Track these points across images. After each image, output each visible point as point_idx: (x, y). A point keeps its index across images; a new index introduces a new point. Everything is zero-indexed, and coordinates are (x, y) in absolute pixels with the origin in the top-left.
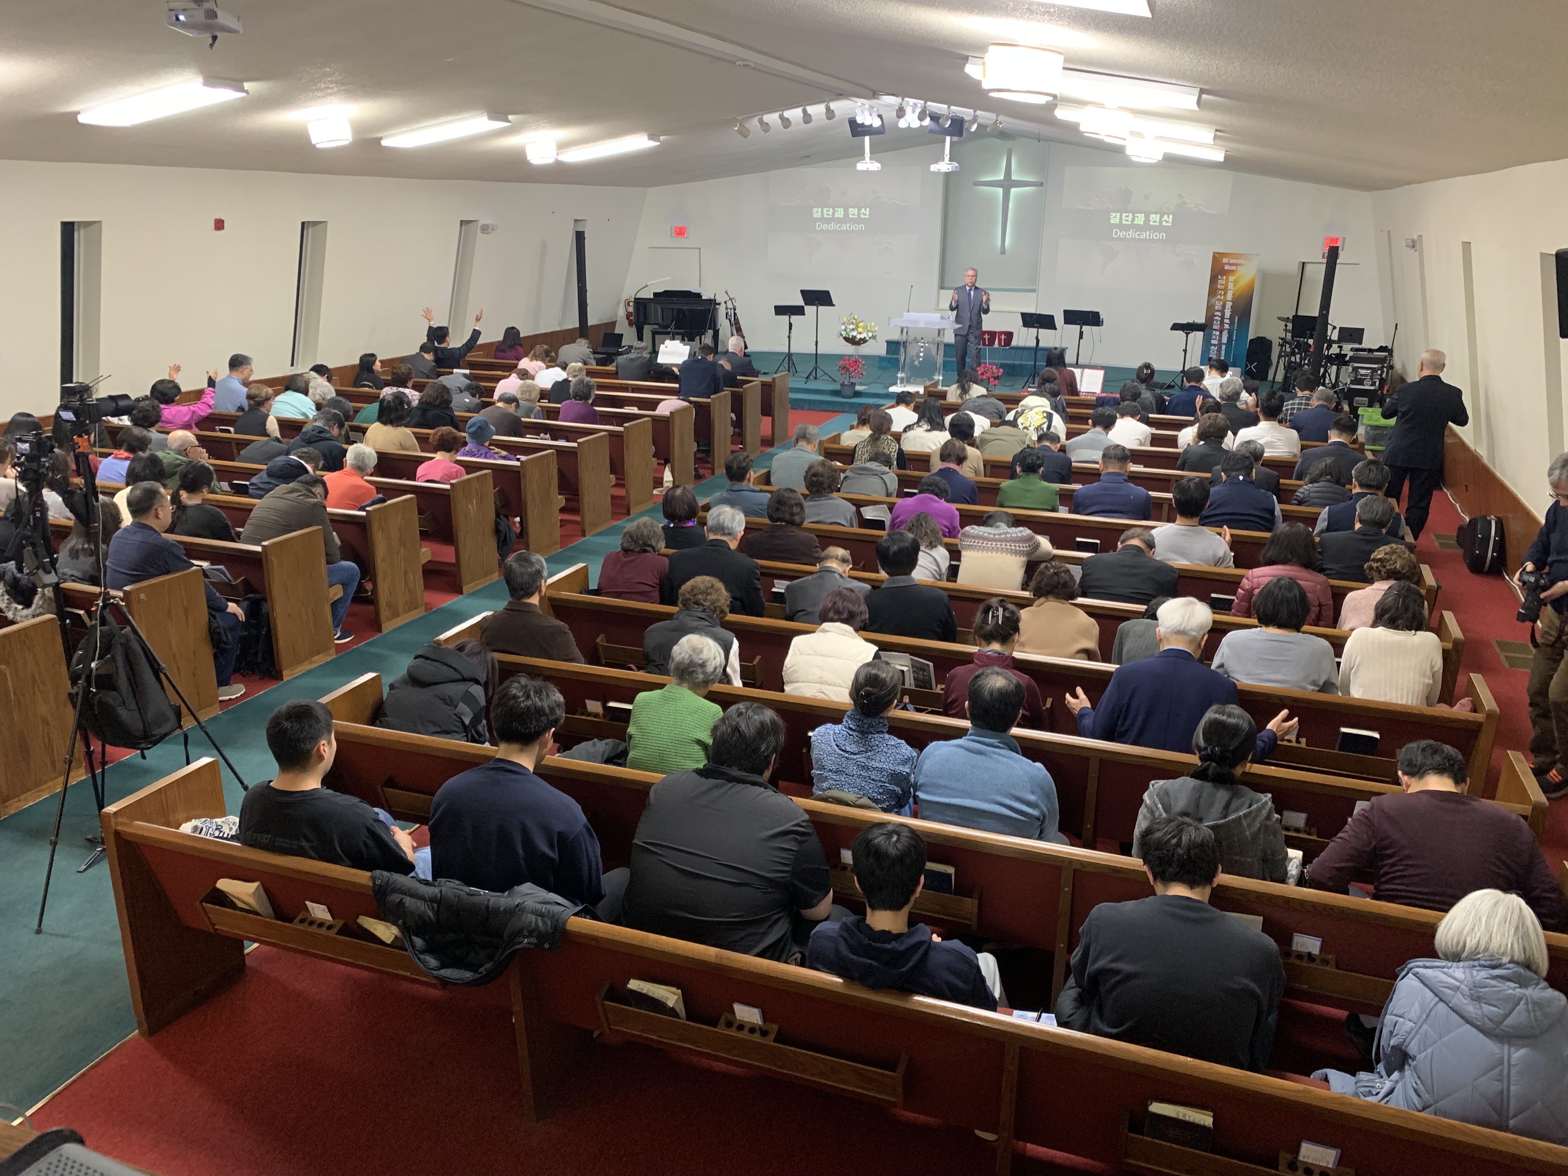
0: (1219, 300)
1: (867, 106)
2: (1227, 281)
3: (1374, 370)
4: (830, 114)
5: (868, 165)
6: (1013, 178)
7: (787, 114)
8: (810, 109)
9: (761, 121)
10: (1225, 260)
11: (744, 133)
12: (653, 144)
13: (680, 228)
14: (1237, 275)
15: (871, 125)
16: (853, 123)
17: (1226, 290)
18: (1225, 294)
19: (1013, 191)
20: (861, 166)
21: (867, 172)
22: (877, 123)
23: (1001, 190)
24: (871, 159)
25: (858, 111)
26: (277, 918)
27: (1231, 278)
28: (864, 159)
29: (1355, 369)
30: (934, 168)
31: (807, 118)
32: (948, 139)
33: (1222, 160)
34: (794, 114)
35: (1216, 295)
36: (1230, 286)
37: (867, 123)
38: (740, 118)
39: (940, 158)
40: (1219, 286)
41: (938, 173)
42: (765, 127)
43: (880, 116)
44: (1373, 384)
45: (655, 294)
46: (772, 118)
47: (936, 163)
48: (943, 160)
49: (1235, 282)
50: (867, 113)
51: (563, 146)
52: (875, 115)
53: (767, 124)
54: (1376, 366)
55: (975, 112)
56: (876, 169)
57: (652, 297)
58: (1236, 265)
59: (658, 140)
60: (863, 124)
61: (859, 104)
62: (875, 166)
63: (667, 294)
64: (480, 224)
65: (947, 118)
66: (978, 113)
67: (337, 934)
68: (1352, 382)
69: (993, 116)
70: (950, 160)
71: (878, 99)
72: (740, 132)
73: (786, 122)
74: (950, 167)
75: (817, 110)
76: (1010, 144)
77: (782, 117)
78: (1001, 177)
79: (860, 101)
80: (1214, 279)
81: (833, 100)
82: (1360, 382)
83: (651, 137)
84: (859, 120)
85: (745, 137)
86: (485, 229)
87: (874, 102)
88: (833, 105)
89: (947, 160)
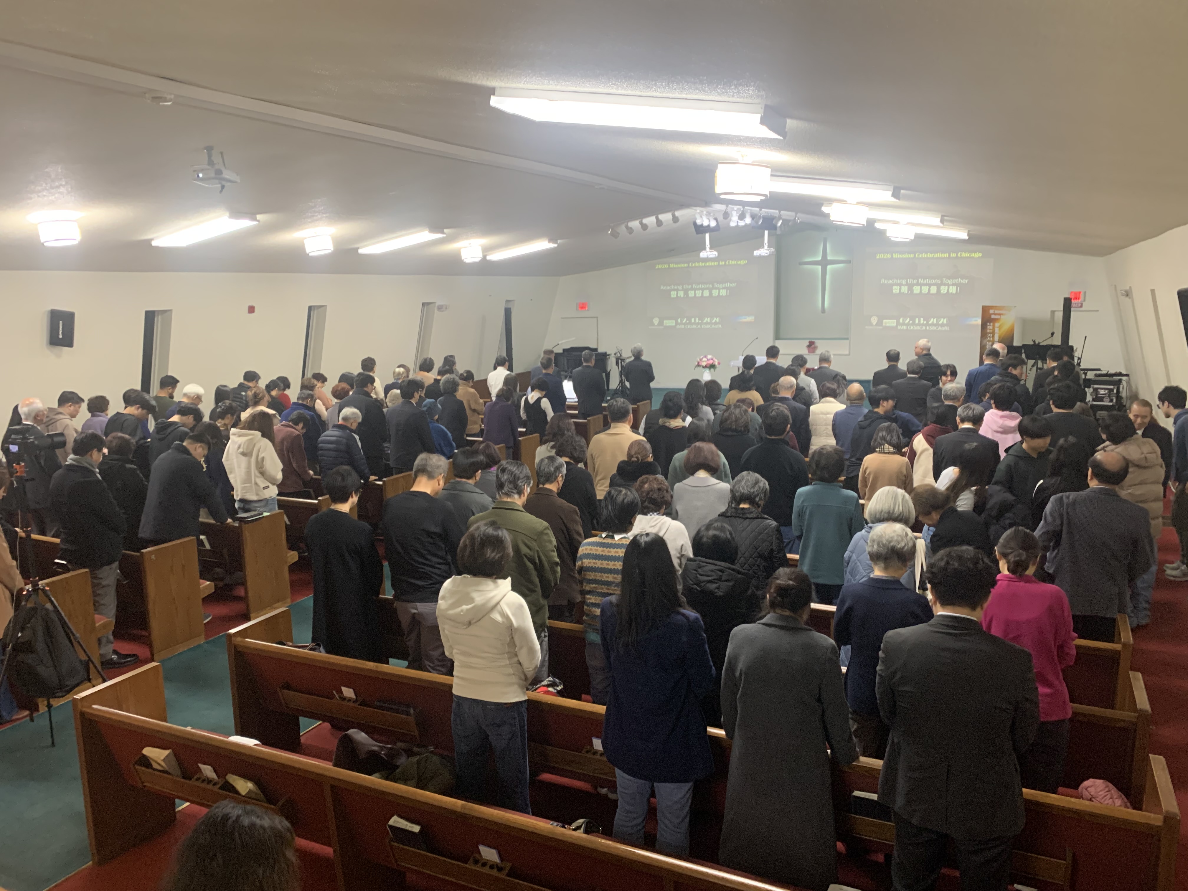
0: (989, 341)
1: (705, 212)
2: (994, 326)
3: (1111, 390)
4: (675, 219)
5: (708, 253)
7: (645, 221)
8: (662, 217)
9: (627, 227)
10: (991, 311)
11: (615, 235)
12: (552, 245)
13: (583, 304)
14: (1001, 322)
15: (709, 226)
16: (695, 224)
17: (993, 333)
18: (993, 336)
19: (829, 267)
20: (703, 255)
21: (708, 258)
22: (713, 224)
23: (819, 268)
24: (711, 248)
25: (698, 216)
26: (184, 778)
27: (997, 325)
28: (705, 249)
29: (1096, 390)
30: (756, 253)
31: (659, 223)
32: (766, 232)
33: (967, 238)
34: (650, 221)
35: (987, 337)
36: (997, 330)
37: (706, 223)
38: (612, 225)
39: (761, 246)
40: (988, 331)
41: (760, 257)
42: (630, 230)
43: (716, 219)
44: (1111, 401)
45: (564, 350)
46: (635, 224)
47: (758, 249)
48: (763, 247)
49: (1000, 327)
50: (704, 218)
51: (486, 250)
52: (711, 219)
53: (631, 228)
54: (1112, 387)
55: (780, 212)
56: (715, 256)
57: (561, 351)
58: (1000, 314)
59: (556, 243)
60: (702, 225)
61: (698, 211)
62: (714, 254)
63: (573, 349)
64: (437, 304)
65: (760, 217)
66: (782, 212)
67: (220, 788)
68: (1094, 400)
69: (793, 214)
71: (709, 206)
72: (612, 234)
73: (644, 227)
74: (768, 252)
75: (666, 217)
76: (825, 234)
77: (641, 223)
78: (820, 258)
79: (699, 209)
80: (984, 326)
81: (677, 209)
82: (1101, 399)
83: (551, 241)
84: (699, 222)
85: (616, 237)
86: (440, 308)
87: (709, 209)
88: (677, 213)
89: (766, 247)
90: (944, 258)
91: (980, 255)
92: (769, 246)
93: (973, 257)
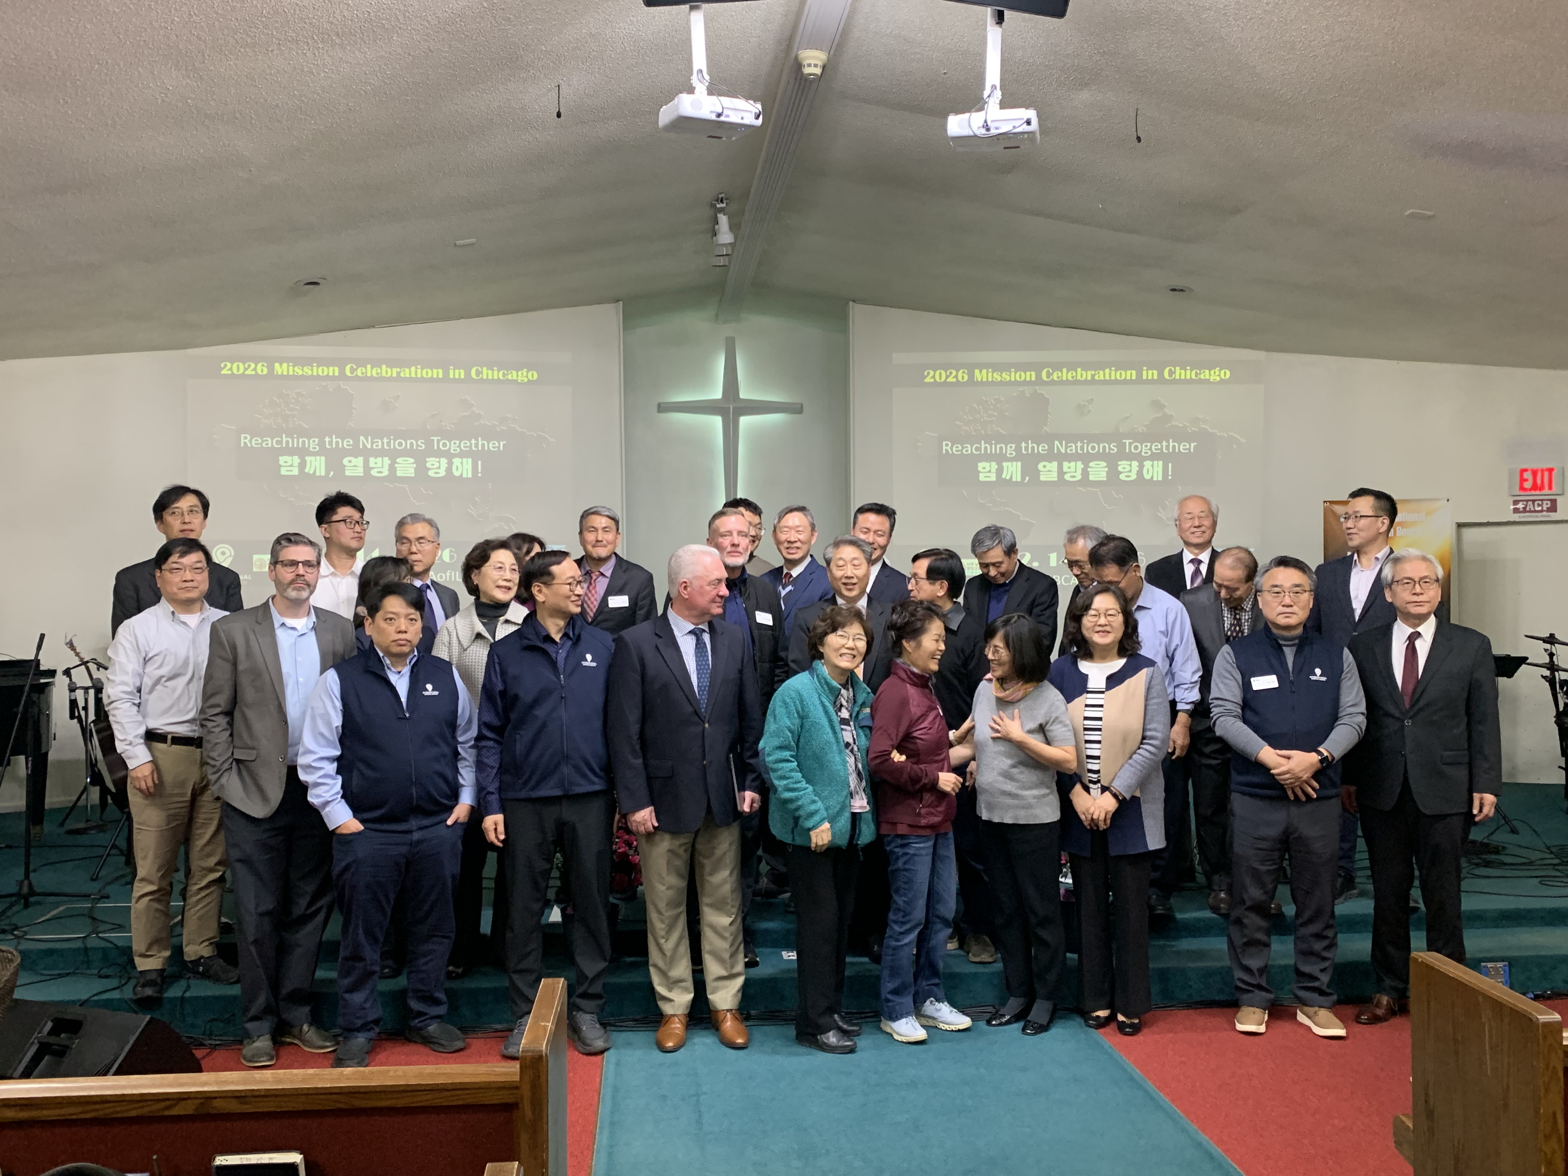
6: (745, 396)
19: (747, 421)
23: (718, 420)
76: (728, 329)
78: (716, 395)
90: (1125, 382)
91: (1226, 374)
93: (1207, 381)
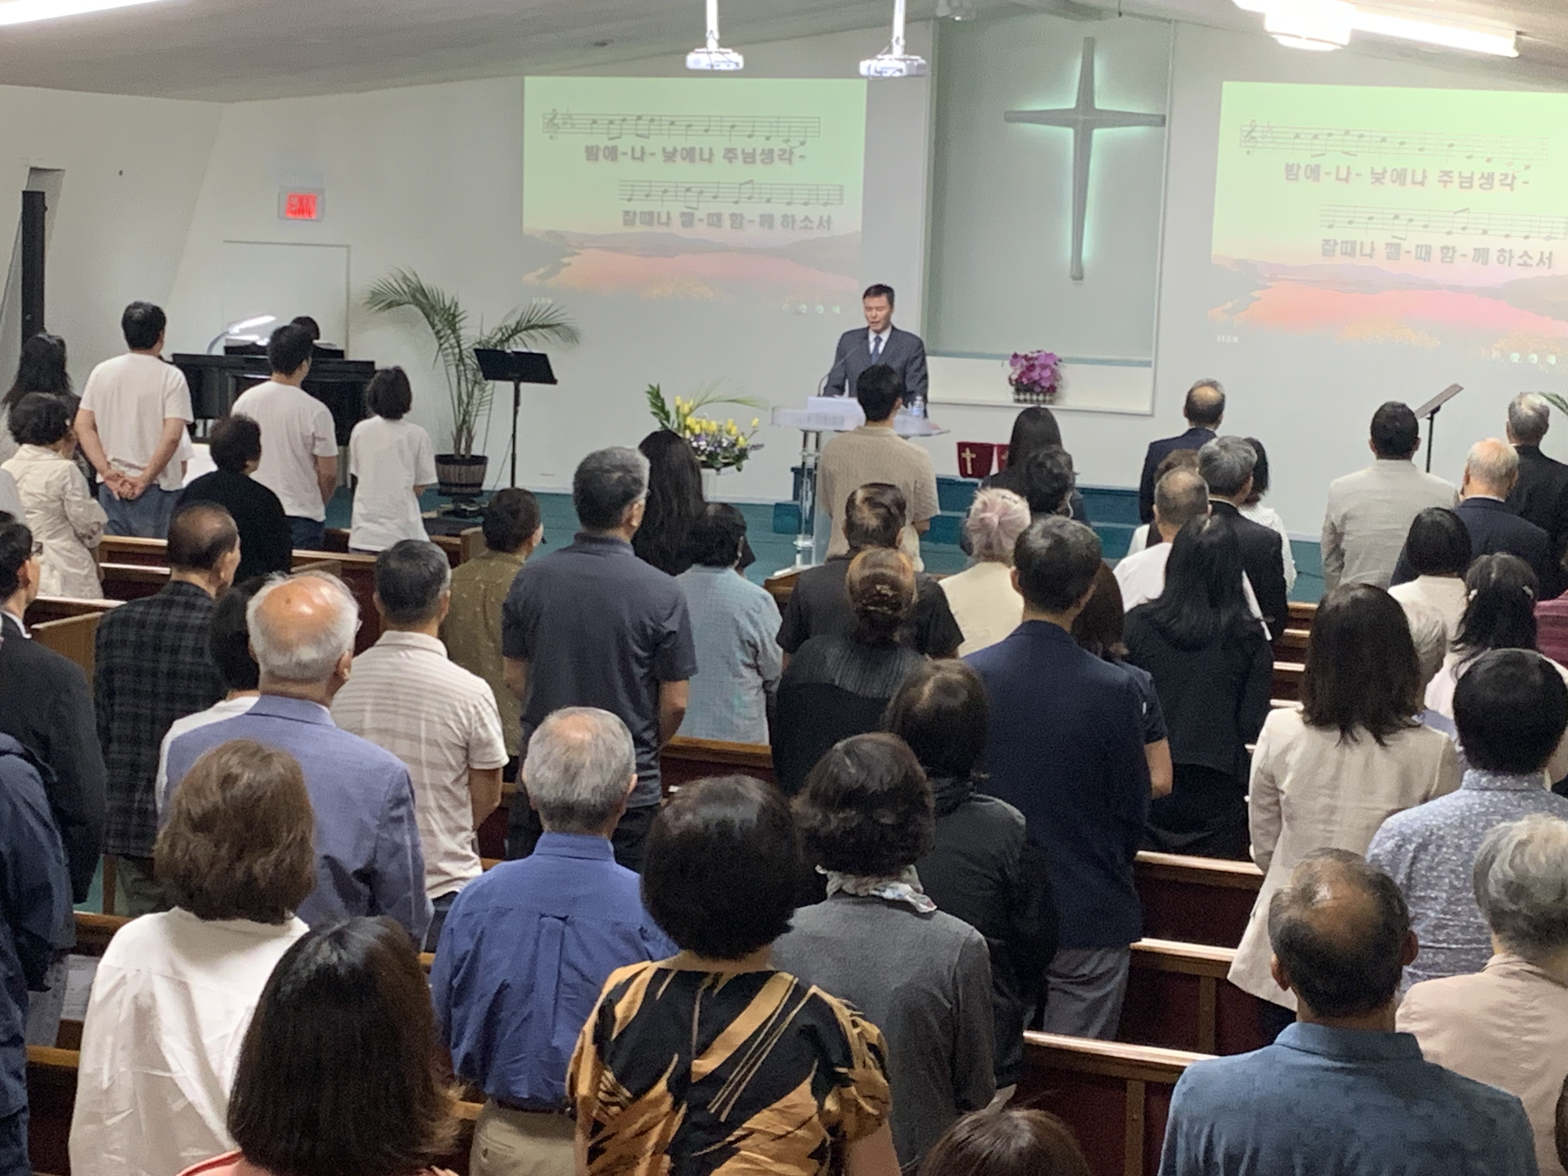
5: (713, 56)
6: (1099, 105)
13: (304, 199)
19: (1098, 134)
20: (696, 60)
21: (711, 73)
23: (1070, 132)
24: (722, 43)
28: (704, 44)
30: (866, 67)
39: (884, 45)
41: (879, 81)
45: (229, 348)
47: (872, 56)
48: (890, 51)
56: (732, 67)
62: (731, 60)
70: (905, 53)
74: (902, 65)
76: (1090, 28)
78: (1072, 105)
89: (898, 50)
92: (908, 50)
